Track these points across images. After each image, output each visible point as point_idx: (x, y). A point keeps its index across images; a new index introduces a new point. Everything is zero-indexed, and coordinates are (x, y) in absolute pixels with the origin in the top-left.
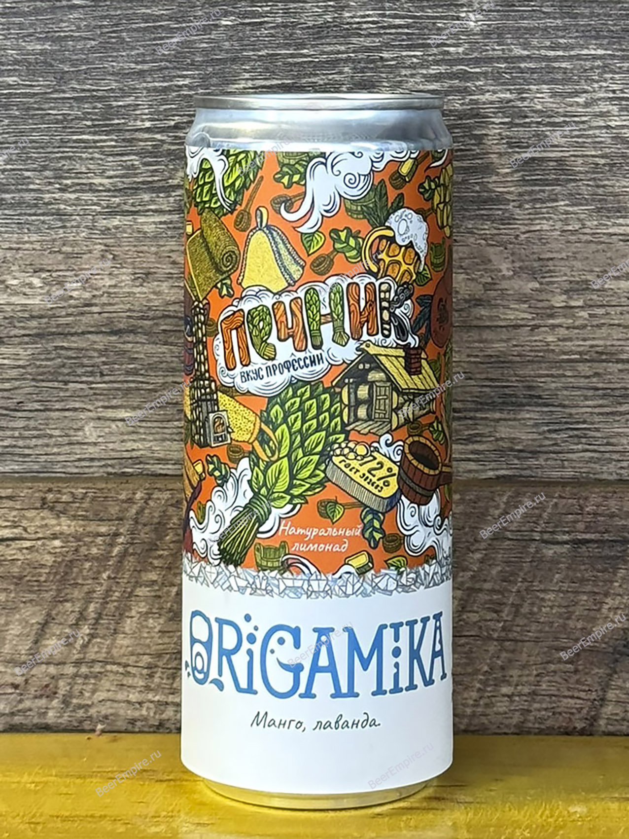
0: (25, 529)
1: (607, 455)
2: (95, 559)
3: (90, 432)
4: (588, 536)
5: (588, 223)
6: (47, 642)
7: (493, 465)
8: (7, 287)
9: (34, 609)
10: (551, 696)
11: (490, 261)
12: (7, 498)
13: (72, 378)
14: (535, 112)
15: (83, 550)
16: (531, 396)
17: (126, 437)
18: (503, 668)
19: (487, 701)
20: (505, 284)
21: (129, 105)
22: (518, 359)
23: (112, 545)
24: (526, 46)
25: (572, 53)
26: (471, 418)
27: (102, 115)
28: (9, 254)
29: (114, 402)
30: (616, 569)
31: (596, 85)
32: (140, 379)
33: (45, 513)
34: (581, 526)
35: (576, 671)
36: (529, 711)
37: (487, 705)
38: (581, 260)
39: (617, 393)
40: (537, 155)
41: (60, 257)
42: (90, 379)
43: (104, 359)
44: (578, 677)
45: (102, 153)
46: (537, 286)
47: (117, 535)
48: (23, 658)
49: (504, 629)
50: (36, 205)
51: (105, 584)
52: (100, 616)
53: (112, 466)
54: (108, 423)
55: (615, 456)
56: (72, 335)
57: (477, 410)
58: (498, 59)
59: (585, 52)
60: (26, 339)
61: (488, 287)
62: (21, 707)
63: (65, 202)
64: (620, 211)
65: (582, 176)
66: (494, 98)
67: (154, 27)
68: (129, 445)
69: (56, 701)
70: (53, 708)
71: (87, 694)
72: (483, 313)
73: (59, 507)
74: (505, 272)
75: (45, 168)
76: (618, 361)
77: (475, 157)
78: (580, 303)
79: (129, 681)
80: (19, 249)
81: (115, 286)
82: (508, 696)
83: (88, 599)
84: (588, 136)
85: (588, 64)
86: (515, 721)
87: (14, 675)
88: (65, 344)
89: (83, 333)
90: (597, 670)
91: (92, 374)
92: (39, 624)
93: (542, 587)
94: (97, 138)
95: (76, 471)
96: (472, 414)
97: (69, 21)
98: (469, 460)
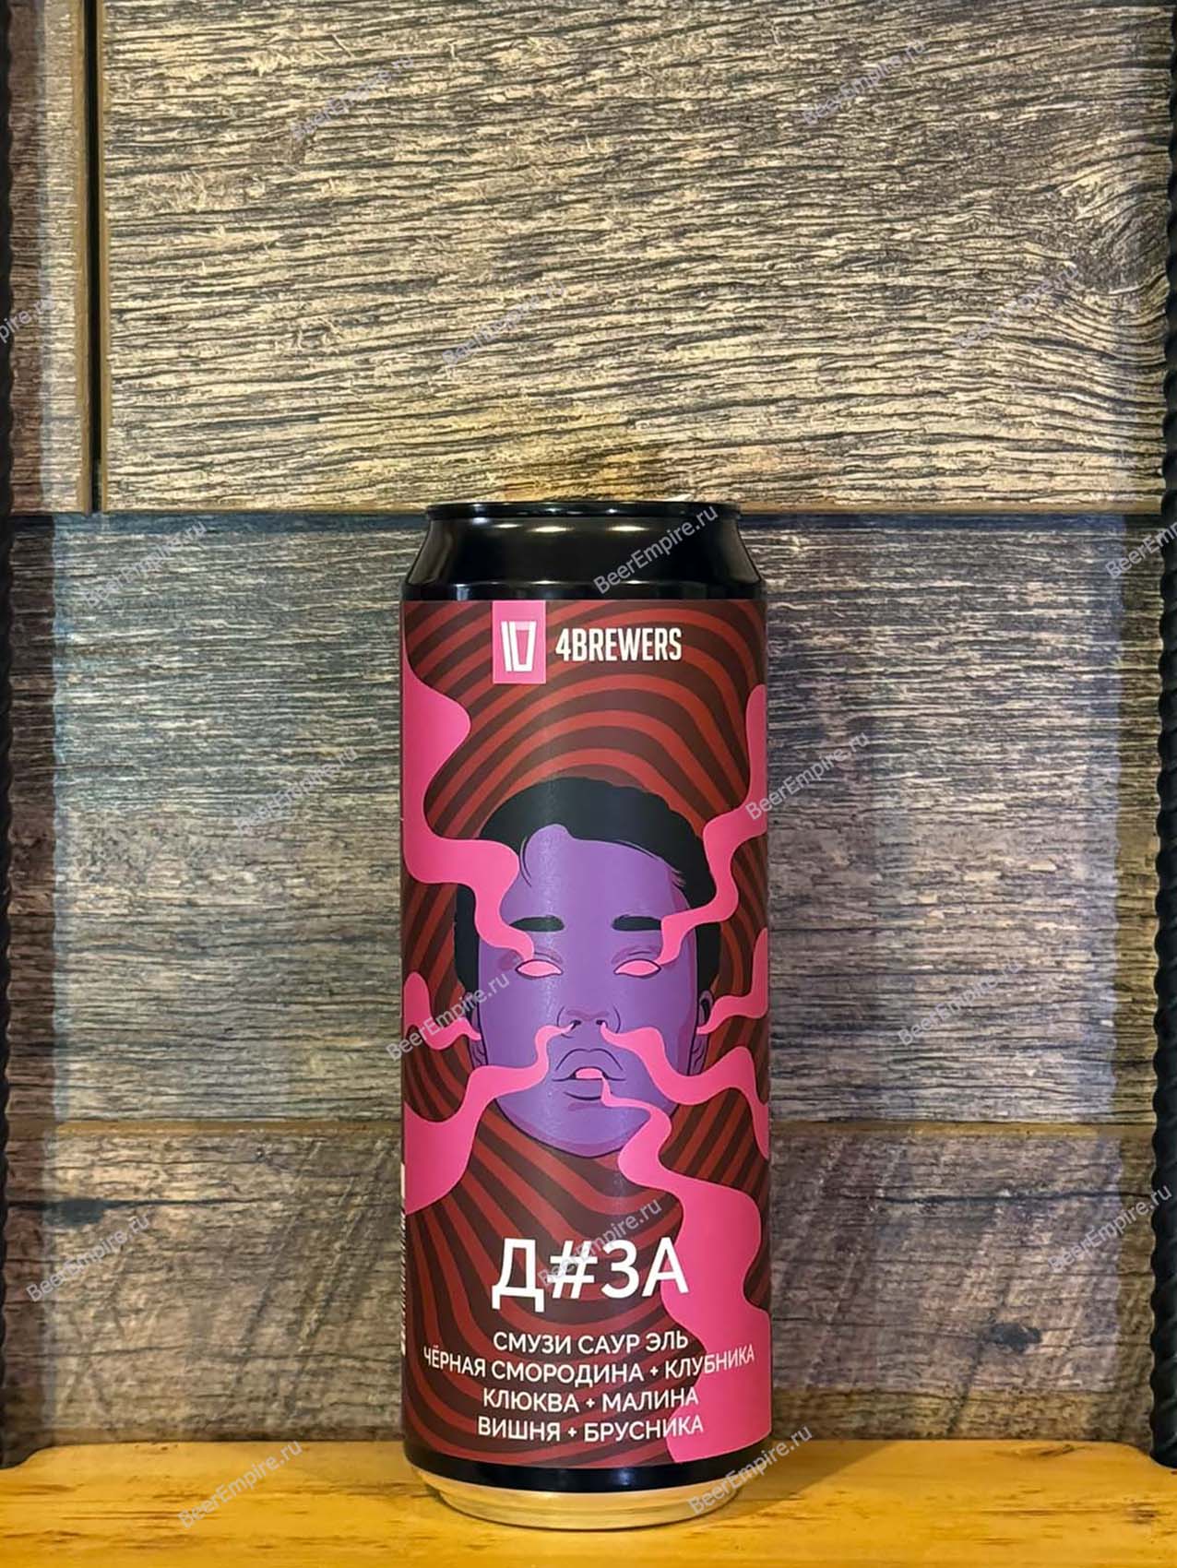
0: (237, 1189)
1: (968, 1091)
2: (325, 1225)
3: (317, 1066)
4: (946, 1193)
5: (944, 800)
6: (264, 1331)
7: (825, 1104)
8: (212, 883)
9: (246, 1289)
10: (898, 1394)
11: (819, 848)
12: (216, 1149)
13: (295, 999)
14: (874, 659)
15: (310, 1214)
16: (874, 1018)
17: (362, 1072)
18: (838, 1359)
19: (817, 1401)
20: (839, 877)
21: (364, 655)
22: (854, 971)
23: (345, 1207)
24: (864, 576)
25: (923, 585)
26: (797, 1046)
27: (331, 665)
28: (215, 843)
29: (346, 1029)
30: (980, 1235)
31: (952, 626)
32: (380, 999)
33: (262, 1167)
34: (938, 1180)
35: (930, 1364)
36: (871, 1413)
37: (819, 1407)
38: (934, 847)
39: (979, 1012)
40: (879, 714)
41: (279, 845)
42: (319, 999)
43: (334, 974)
44: (932, 1369)
45: (332, 715)
46: (878, 877)
47: (352, 1195)
48: (234, 1350)
49: (839, 1308)
50: (248, 781)
51: (338, 1256)
52: (331, 1297)
53: (346, 1109)
54: (342, 1055)
55: (978, 1093)
56: (294, 943)
57: (804, 1036)
58: (829, 594)
59: (938, 584)
60: (236, 949)
61: (817, 880)
62: (231, 1412)
63: (284, 776)
64: (985, 784)
65: (934, 741)
66: (824, 642)
67: (398, 556)
68: (367, 1083)
69: (275, 1406)
70: (274, 1413)
71: (315, 1396)
72: (812, 912)
73: (279, 1160)
74: (838, 861)
75: (258, 734)
76: (982, 972)
77: (800, 717)
78: (933, 900)
79: (368, 1379)
80: (225, 836)
81: (348, 882)
82: (847, 1395)
83: (317, 1277)
84: (942, 690)
85: (942, 599)
86: (854, 1425)
87: (222, 1372)
88: (286, 956)
89: (308, 941)
90: (957, 1361)
91: (319, 992)
92: (253, 1307)
93: (888, 1256)
94: (323, 695)
95: (297, 1114)
96: (798, 1040)
97: (288, 548)
98: (794, 1098)
